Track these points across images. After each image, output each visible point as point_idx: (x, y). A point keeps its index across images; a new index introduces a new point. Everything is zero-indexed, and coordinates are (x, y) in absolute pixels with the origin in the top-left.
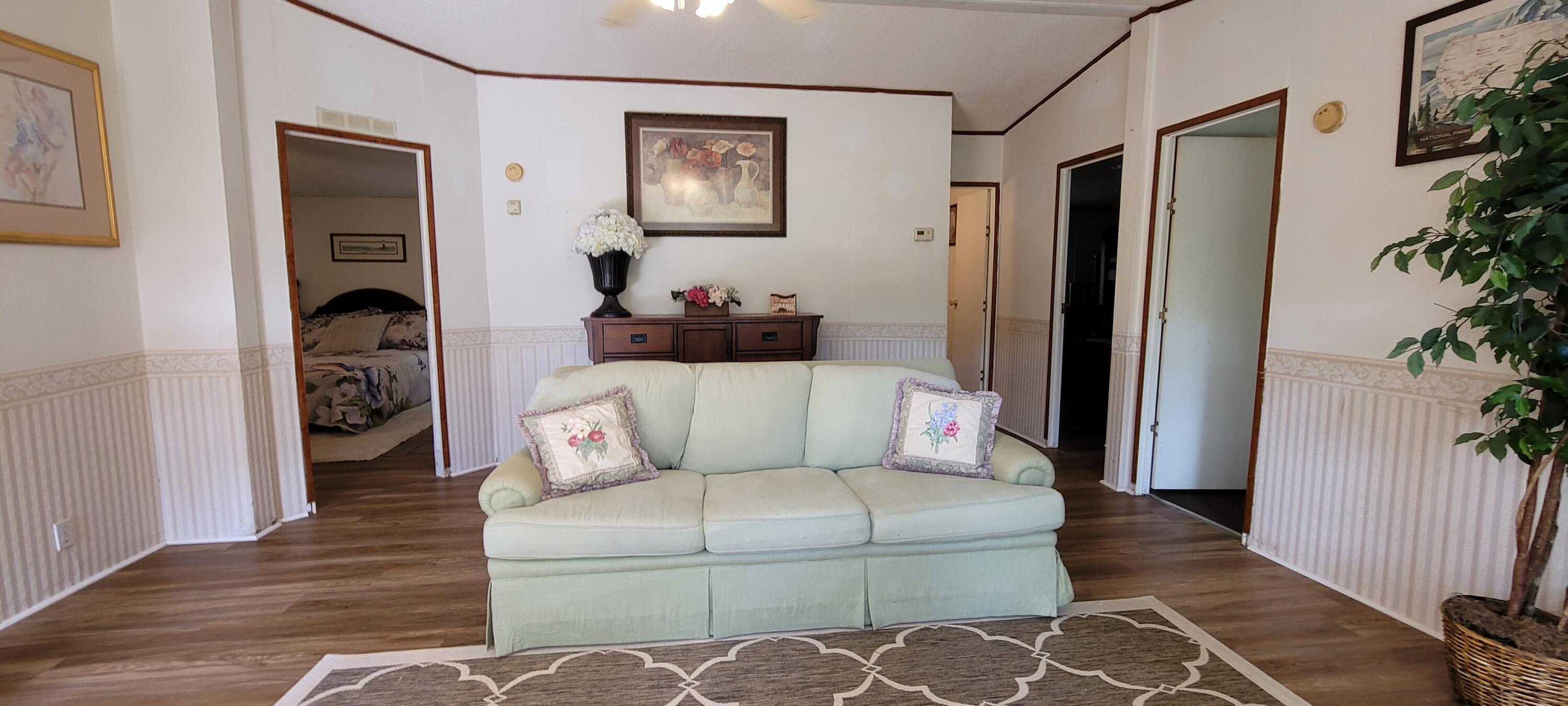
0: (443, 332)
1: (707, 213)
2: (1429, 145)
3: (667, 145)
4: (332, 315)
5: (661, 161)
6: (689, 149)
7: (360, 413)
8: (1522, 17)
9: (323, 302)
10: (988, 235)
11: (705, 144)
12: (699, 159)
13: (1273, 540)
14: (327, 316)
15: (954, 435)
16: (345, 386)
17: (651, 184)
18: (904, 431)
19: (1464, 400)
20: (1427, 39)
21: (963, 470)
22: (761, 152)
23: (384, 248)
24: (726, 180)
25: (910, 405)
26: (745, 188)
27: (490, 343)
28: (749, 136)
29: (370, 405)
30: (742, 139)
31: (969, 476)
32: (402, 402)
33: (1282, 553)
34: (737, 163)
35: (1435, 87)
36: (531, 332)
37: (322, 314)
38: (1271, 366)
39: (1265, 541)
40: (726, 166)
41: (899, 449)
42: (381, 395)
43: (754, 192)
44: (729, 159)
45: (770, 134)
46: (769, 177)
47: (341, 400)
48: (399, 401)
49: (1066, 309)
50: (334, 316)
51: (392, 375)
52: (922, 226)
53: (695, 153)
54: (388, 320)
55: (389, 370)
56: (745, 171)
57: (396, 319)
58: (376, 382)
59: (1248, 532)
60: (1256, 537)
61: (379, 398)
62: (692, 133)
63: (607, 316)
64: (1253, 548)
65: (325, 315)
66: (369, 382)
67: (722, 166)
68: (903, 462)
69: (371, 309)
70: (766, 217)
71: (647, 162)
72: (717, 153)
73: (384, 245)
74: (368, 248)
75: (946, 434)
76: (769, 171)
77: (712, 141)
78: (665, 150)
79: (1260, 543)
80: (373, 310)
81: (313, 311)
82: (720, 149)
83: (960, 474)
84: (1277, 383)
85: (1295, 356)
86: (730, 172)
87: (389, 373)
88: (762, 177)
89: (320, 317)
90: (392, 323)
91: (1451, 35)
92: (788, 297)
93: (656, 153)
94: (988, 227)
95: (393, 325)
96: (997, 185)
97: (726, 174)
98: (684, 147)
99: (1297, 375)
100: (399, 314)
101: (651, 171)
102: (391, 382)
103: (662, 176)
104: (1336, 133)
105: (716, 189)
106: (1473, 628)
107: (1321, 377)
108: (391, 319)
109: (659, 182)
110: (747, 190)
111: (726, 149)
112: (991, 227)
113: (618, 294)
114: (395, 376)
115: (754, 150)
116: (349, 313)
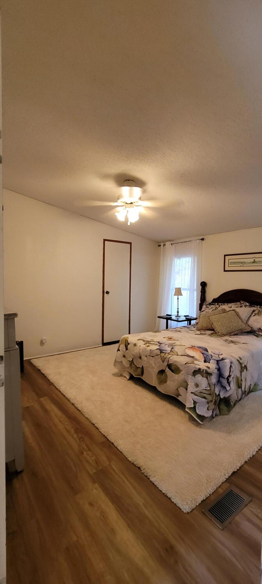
4: (220, 304)
7: (207, 406)
9: (216, 296)
14: (218, 305)
16: (199, 377)
23: (254, 262)
29: (219, 395)
32: (250, 388)
37: (215, 303)
42: (229, 386)
47: (194, 390)
48: (247, 387)
50: (221, 305)
51: (243, 366)
54: (251, 312)
55: (241, 361)
57: (257, 312)
58: (226, 374)
61: (228, 388)
65: (216, 304)
66: (220, 375)
69: (242, 302)
73: (254, 260)
74: (244, 262)
80: (243, 303)
81: (211, 301)
87: (241, 364)
89: (213, 305)
90: (254, 314)
95: (254, 316)
100: (260, 308)
102: (241, 372)
108: (254, 311)
114: (246, 367)
116: (229, 304)
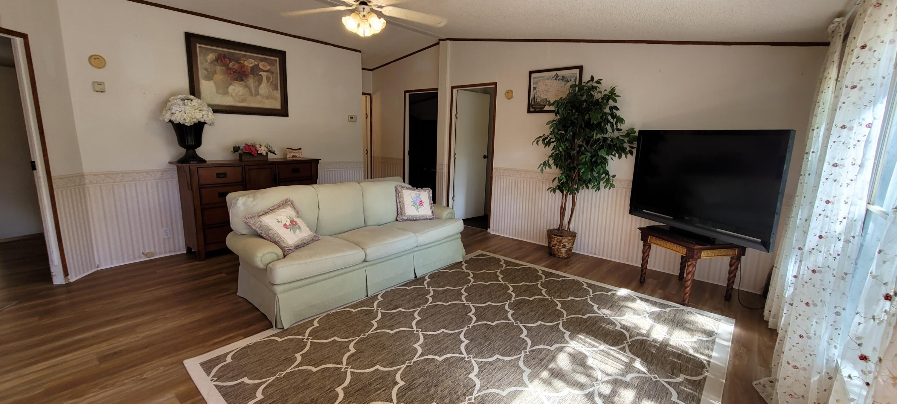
0: (53, 178)
1: (243, 101)
2: (535, 108)
3: (216, 57)
5: (212, 67)
6: (230, 62)
8: (555, 78)
10: (366, 118)
11: (240, 60)
12: (236, 68)
13: (497, 229)
15: (422, 205)
17: (206, 80)
18: (404, 206)
19: (544, 179)
20: (534, 78)
21: (428, 217)
22: (273, 69)
24: (254, 82)
25: (403, 195)
26: (264, 88)
27: (85, 184)
28: (266, 59)
30: (262, 60)
31: (430, 219)
33: (500, 232)
34: (260, 73)
35: (536, 92)
36: (121, 175)
38: (495, 173)
39: (495, 229)
40: (253, 74)
41: (403, 213)
43: (270, 91)
44: (255, 70)
45: (278, 59)
46: (278, 83)
49: (409, 153)
52: (352, 114)
53: (234, 65)
56: (264, 78)
59: (489, 228)
60: (492, 229)
62: (232, 53)
63: (192, 162)
64: (491, 233)
67: (251, 74)
68: (406, 218)
70: (277, 105)
71: (203, 66)
72: (248, 66)
75: (420, 205)
76: (277, 80)
77: (244, 59)
78: (214, 60)
79: (493, 230)
82: (249, 64)
83: (427, 219)
84: (497, 178)
85: (502, 169)
86: (256, 78)
88: (274, 83)
91: (540, 79)
92: (297, 150)
93: (209, 61)
94: (366, 114)
96: (370, 95)
97: (253, 79)
98: (227, 61)
99: (502, 175)
101: (206, 72)
103: (213, 76)
104: (512, 99)
105: (247, 86)
106: (555, 235)
107: (509, 176)
109: (212, 80)
110: (267, 89)
111: (253, 64)
112: (368, 114)
113: (196, 148)
115: (269, 67)
